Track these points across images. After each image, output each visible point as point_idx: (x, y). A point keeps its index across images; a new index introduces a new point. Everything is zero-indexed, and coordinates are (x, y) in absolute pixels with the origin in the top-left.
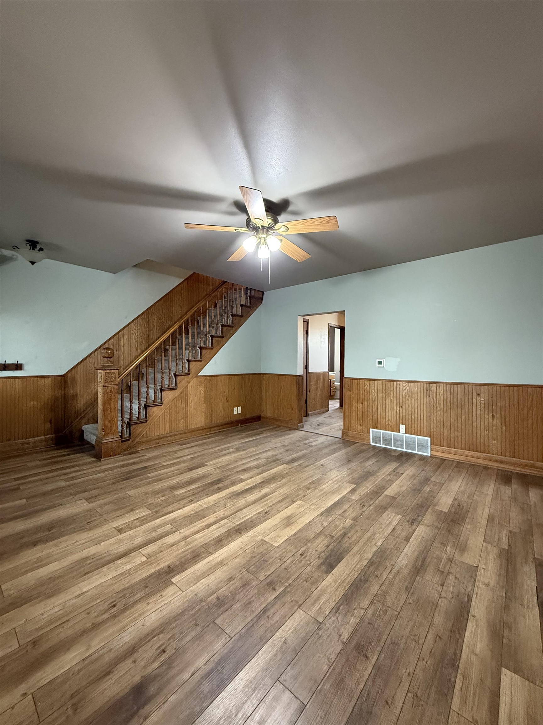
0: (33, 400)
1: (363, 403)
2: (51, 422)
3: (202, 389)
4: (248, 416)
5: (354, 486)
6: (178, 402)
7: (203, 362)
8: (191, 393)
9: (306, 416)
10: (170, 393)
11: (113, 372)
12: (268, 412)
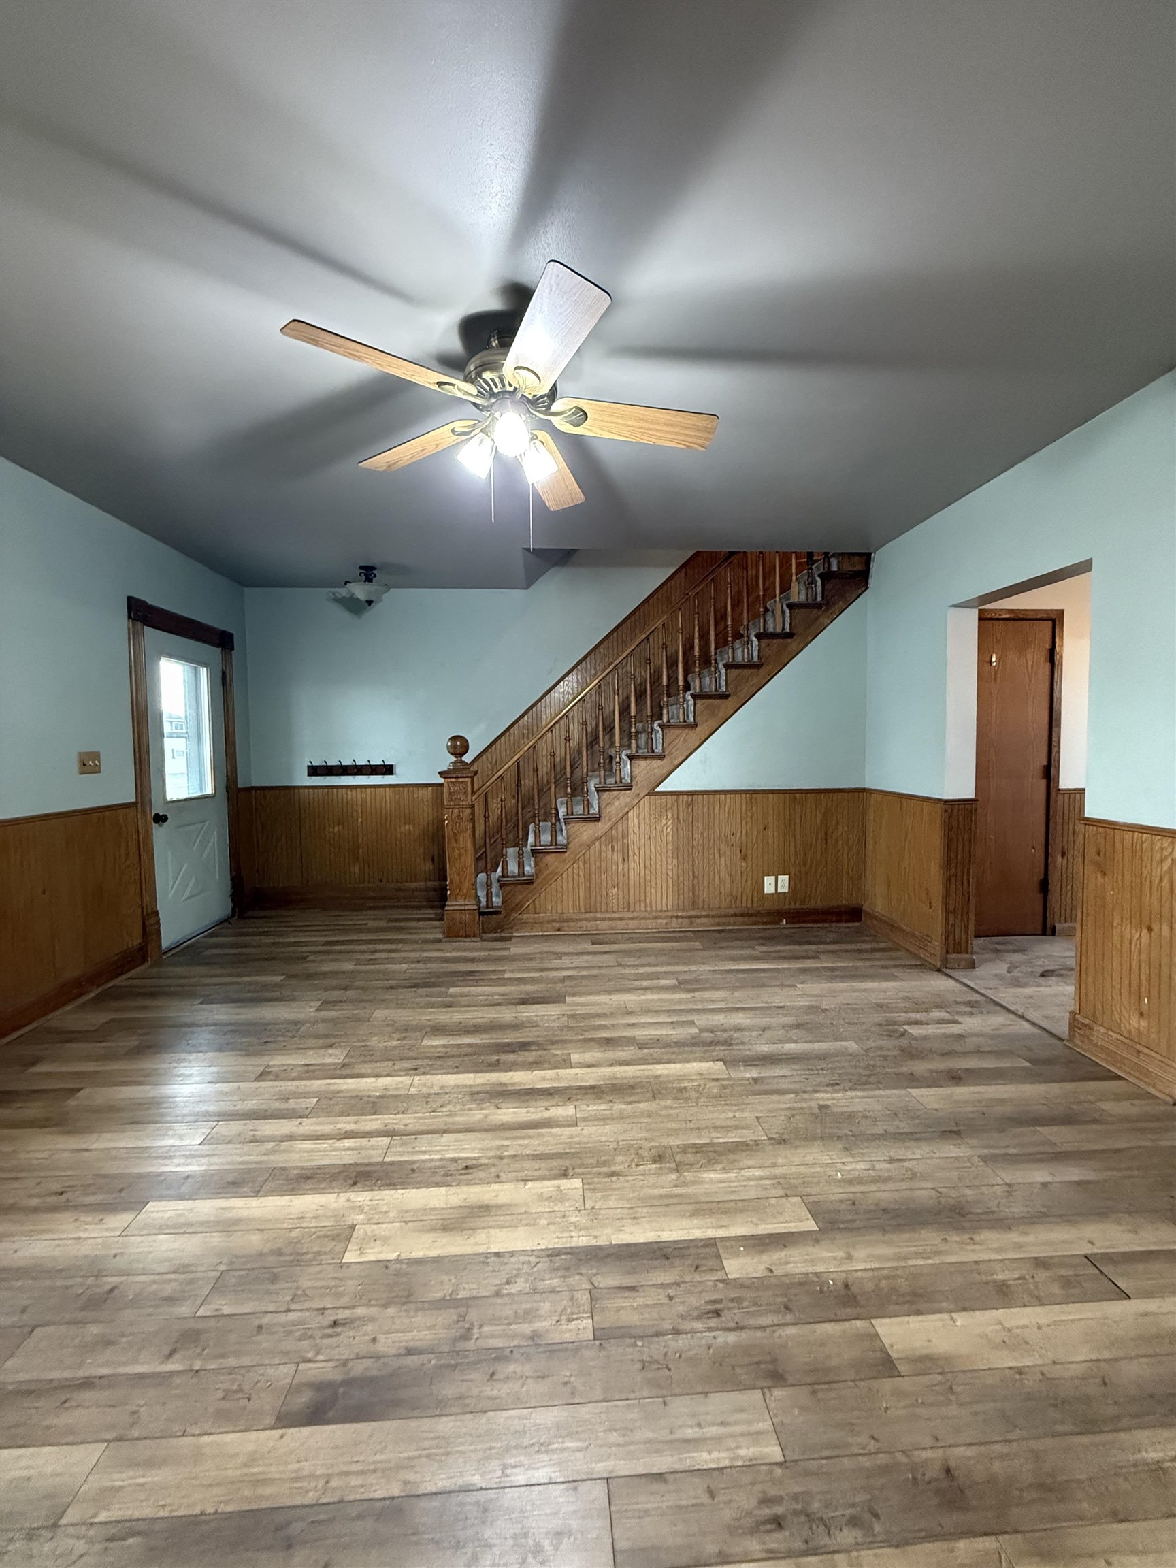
0: (409, 824)
1: (1155, 927)
2: (433, 859)
3: (668, 825)
4: (816, 903)
5: (811, 1225)
6: (603, 848)
7: (665, 760)
8: (636, 830)
9: (1044, 933)
10: (585, 828)
11: (462, 782)
12: (878, 902)
